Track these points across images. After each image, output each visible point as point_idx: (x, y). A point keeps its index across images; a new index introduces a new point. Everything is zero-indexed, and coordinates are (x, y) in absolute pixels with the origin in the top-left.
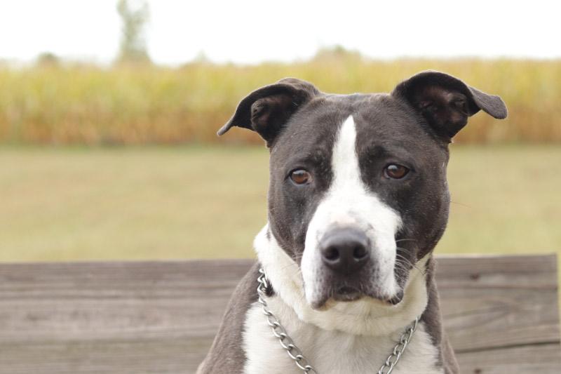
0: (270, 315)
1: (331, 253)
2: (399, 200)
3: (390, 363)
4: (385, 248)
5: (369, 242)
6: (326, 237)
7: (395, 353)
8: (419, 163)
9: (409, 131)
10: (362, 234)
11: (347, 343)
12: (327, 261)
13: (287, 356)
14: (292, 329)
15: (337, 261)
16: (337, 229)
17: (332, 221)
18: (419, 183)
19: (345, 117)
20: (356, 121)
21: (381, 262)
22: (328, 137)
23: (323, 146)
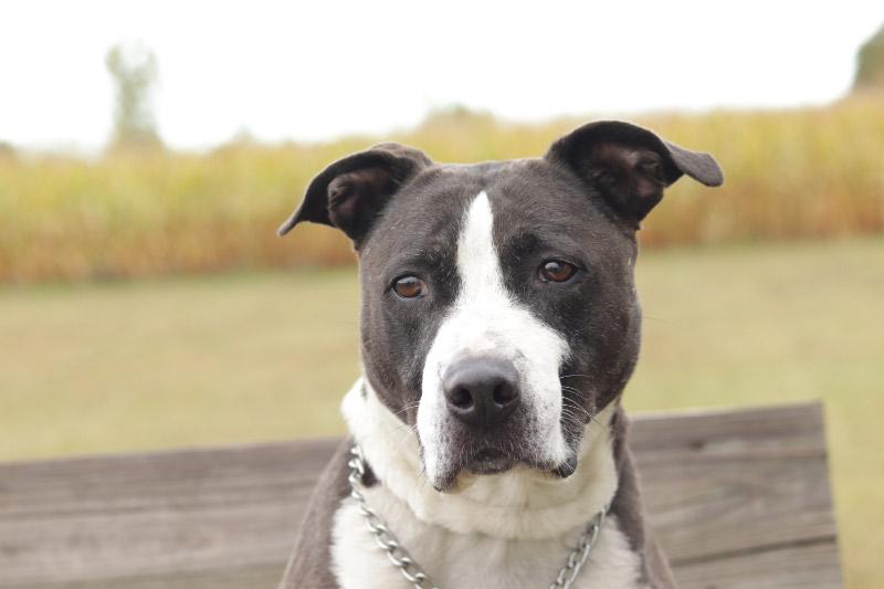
0: (371, 515)
1: (460, 395)
2: (564, 315)
3: (564, 580)
4: (544, 388)
5: (517, 376)
6: (450, 373)
7: (571, 564)
8: (593, 257)
9: (574, 210)
10: (506, 364)
11: (495, 552)
12: (456, 408)
13: (400, 578)
14: (407, 535)
15: (471, 409)
16: (469, 360)
17: (462, 347)
18: (594, 287)
19: (475, 193)
20: (490, 197)
21: (539, 407)
22: (449, 222)
23: (442, 238)
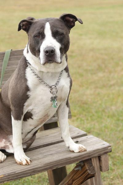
0: (32, 70)
1: (46, 52)
2: (60, 41)
4: (58, 52)
5: (55, 50)
6: (45, 49)
8: (65, 33)
9: (62, 26)
10: (53, 48)
12: (46, 54)
15: (48, 54)
16: (48, 47)
17: (47, 45)
18: (64, 37)
19: (46, 23)
20: (49, 23)
21: (57, 54)
22: (43, 27)
23: (42, 30)
